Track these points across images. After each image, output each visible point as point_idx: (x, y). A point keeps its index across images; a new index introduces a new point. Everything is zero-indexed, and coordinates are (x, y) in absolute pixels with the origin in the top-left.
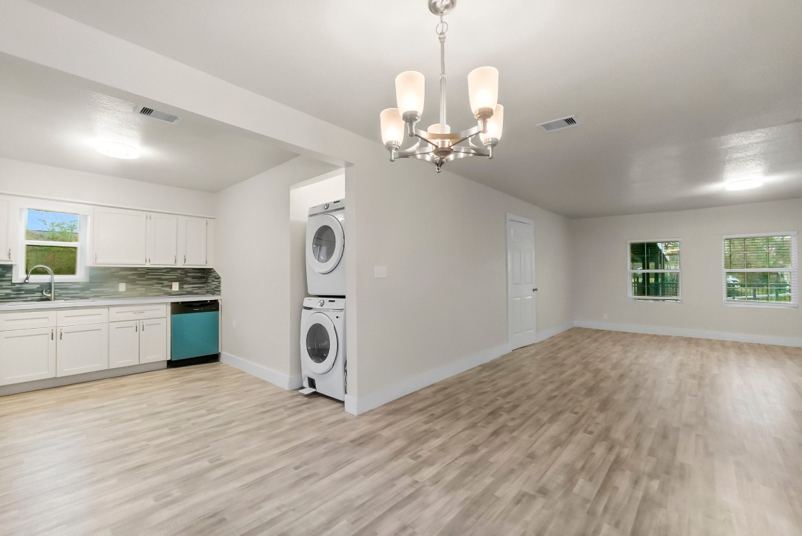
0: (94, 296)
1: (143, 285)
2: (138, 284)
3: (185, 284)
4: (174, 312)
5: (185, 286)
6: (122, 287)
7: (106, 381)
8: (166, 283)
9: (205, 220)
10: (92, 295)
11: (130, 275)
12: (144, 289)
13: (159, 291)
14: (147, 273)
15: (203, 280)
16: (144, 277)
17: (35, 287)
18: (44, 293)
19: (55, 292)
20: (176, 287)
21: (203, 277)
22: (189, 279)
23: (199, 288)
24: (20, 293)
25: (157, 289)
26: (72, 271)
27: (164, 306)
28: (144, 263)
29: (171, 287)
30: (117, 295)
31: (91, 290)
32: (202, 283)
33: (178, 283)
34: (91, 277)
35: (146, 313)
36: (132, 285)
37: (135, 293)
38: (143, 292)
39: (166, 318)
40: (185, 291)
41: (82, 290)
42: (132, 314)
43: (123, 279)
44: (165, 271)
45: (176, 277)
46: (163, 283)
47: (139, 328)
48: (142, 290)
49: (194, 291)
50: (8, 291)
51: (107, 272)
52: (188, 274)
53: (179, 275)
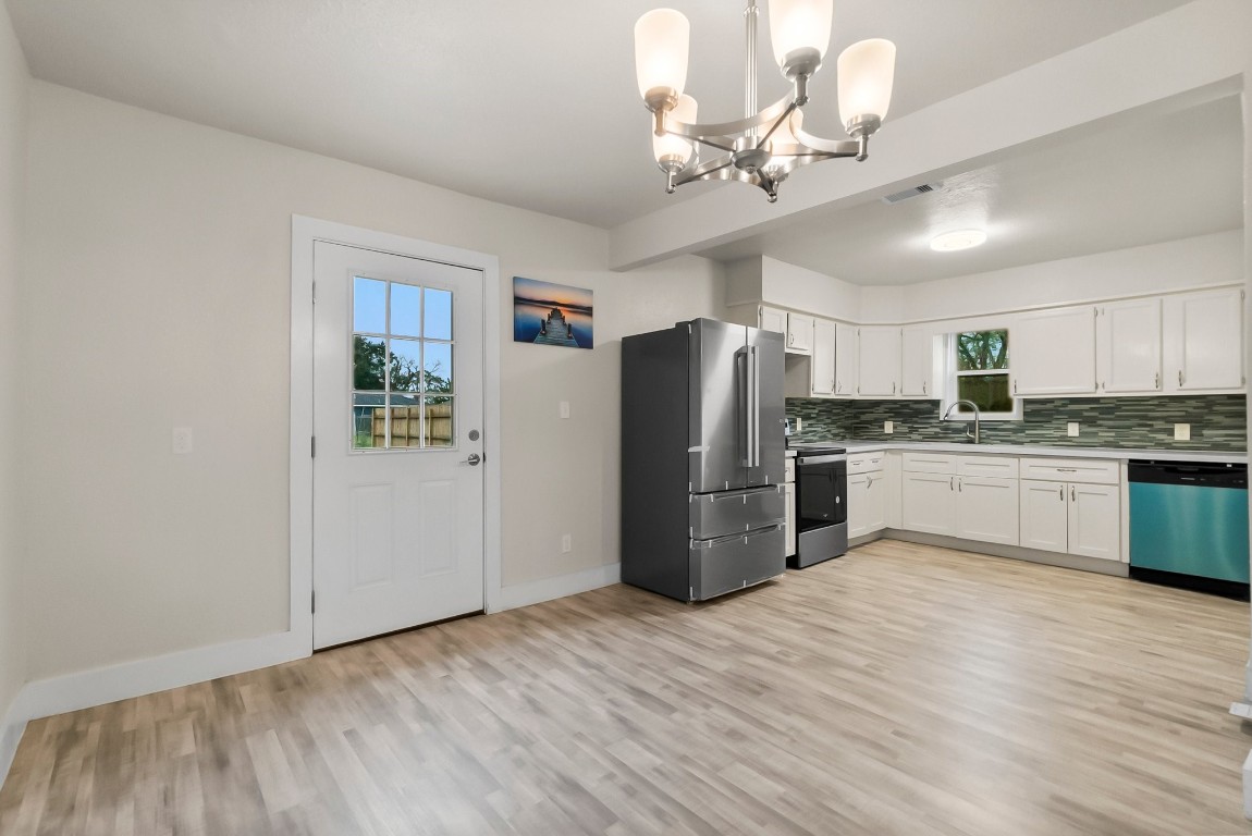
0: (1031, 442)
1: (1110, 427)
2: (1100, 426)
3: (1207, 427)
4: (1132, 478)
5: (1205, 432)
6: (1073, 430)
8: (1159, 424)
10: (1028, 440)
11: (1086, 411)
12: (1113, 434)
13: (1144, 438)
14: (1118, 408)
16: (1113, 414)
17: (961, 426)
18: (969, 434)
19: (979, 433)
20: (1182, 432)
22: (1216, 419)
24: (948, 432)
25: (1140, 435)
26: (1006, 406)
27: (1116, 465)
29: (1171, 432)
30: (1065, 441)
31: (1027, 432)
33: (1187, 426)
34: (1025, 414)
35: (1079, 472)
36: (1090, 426)
37: (1096, 440)
38: (1112, 439)
39: (1119, 485)
40: (1207, 443)
41: (1015, 431)
42: (1055, 471)
43: (1074, 417)
44: (1156, 402)
45: (1184, 413)
46: (1151, 426)
47: (1067, 495)
48: (1110, 435)
49: (1233, 444)
50: (938, 430)
51: (1049, 406)
52: (1215, 408)
53: (1190, 410)
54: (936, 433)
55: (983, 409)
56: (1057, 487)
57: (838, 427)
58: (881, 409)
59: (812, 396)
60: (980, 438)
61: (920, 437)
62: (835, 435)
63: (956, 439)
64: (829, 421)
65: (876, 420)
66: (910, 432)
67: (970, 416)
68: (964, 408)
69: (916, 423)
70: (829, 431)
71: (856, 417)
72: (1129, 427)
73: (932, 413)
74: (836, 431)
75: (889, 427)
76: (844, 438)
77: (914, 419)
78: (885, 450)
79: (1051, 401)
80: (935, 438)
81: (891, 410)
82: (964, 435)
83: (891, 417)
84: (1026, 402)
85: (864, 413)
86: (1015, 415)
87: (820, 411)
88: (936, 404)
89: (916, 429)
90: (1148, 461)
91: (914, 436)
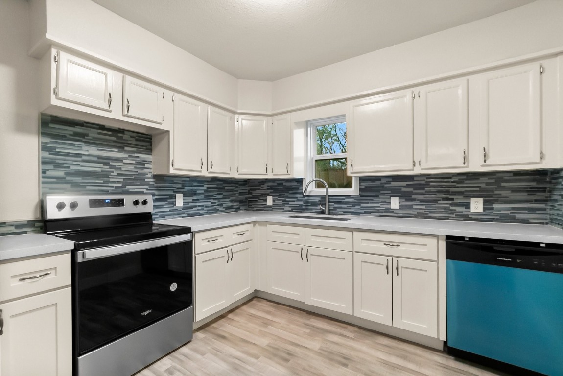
0: (365, 213)
1: (421, 201)
2: (415, 199)
3: (496, 201)
4: (449, 256)
5: (495, 206)
6: (395, 203)
7: (349, 332)
8: (459, 199)
9: (535, 66)
10: (363, 211)
11: (404, 187)
12: (424, 207)
13: (447, 210)
14: (427, 184)
15: (540, 196)
16: (423, 189)
17: (317, 199)
18: (321, 206)
19: (329, 205)
20: (477, 206)
21: (543, 190)
22: (504, 193)
23: (532, 211)
24: (308, 205)
25: (445, 208)
27: (434, 241)
28: (411, 167)
29: (468, 206)
30: (388, 213)
31: (362, 205)
32: (537, 201)
33: (481, 200)
34: (361, 189)
35: (402, 247)
36: (407, 200)
37: (410, 212)
38: (422, 211)
39: (437, 262)
40: (497, 215)
41: (354, 204)
42: (382, 245)
43: (396, 192)
44: (456, 179)
45: (477, 189)
46: (452, 200)
47: (393, 269)
48: (420, 208)
49: (518, 216)
50: (301, 203)
51: (377, 183)
52: (503, 184)
53: (483, 185)
54: (301, 205)
55: (332, 186)
56: (383, 260)
57: (231, 201)
58: (265, 186)
59: (172, 172)
60: (329, 210)
61: (290, 209)
62: (227, 208)
63: (314, 211)
64: (221, 196)
65: (262, 195)
66: (284, 205)
67: (322, 192)
68: (319, 185)
69: (288, 197)
70: (221, 205)
71: (250, 193)
72: (436, 201)
73: (298, 189)
74: (230, 204)
75: (270, 201)
76: (238, 209)
77: (287, 194)
78: (255, 223)
79: (378, 178)
80: (300, 209)
81: (271, 188)
82: (318, 207)
83: (271, 193)
84: (362, 179)
85: (254, 190)
86: (353, 191)
87: (208, 188)
88: (300, 181)
89: (287, 203)
90: (462, 238)
91: (287, 208)
